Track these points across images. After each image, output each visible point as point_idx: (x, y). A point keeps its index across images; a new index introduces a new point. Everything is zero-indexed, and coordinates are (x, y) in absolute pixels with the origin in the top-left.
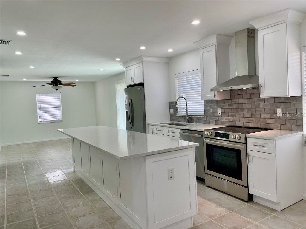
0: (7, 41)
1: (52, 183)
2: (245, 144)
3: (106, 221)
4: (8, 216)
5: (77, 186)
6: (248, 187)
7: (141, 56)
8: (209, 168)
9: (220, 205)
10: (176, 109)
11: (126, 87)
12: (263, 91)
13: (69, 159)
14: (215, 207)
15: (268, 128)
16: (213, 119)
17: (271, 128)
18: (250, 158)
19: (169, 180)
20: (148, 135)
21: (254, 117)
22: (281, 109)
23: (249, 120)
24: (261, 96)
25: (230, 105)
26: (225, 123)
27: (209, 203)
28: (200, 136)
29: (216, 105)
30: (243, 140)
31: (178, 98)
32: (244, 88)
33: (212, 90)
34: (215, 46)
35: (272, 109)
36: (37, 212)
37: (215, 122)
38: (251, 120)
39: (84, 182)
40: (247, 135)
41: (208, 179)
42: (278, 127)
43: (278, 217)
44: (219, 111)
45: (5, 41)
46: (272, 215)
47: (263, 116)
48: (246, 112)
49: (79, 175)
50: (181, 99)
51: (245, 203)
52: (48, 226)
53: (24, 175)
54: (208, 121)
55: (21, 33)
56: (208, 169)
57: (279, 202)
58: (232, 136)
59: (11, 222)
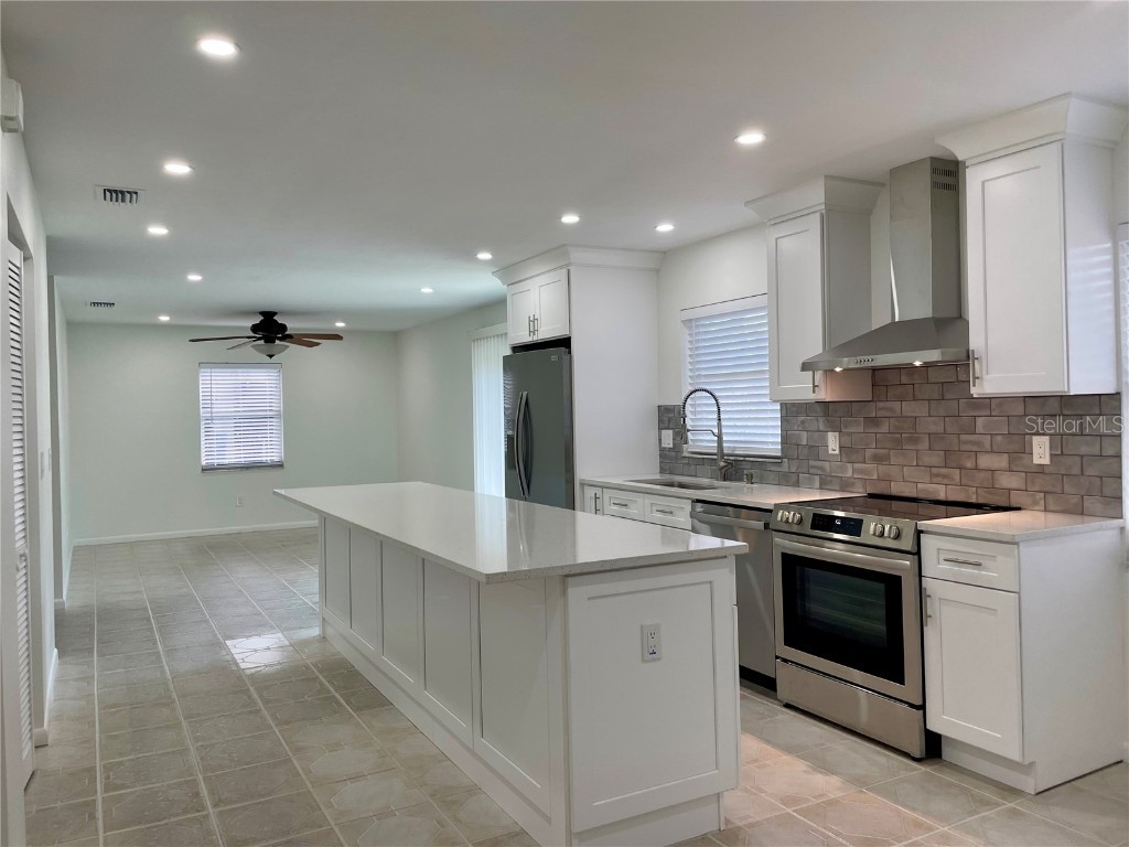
0: (129, 192)
1: (248, 672)
2: (916, 557)
3: (432, 796)
4: (107, 768)
5: (332, 684)
6: (922, 707)
7: (565, 245)
8: (790, 640)
9: (824, 767)
10: (681, 433)
11: (509, 352)
12: (981, 370)
13: (305, 595)
14: (805, 772)
15: (1004, 504)
16: (811, 471)
17: (1014, 505)
18: (932, 607)
19: (643, 661)
20: (579, 515)
21: (954, 465)
22: (1047, 437)
23: (937, 475)
24: (975, 391)
25: (873, 421)
26: (853, 485)
27: (786, 758)
28: (760, 525)
29: (821, 420)
30: (907, 543)
31: (687, 392)
32: (917, 363)
33: (805, 367)
34: (818, 215)
35: (1016, 438)
36: (202, 759)
37: (817, 478)
38: (944, 476)
39: (358, 673)
40: (924, 524)
41: (785, 677)
42: (1035, 503)
43: (1022, 814)
44: (833, 443)
45: (122, 193)
46: (1003, 807)
47: (985, 461)
48: (925, 445)
49: (341, 648)
50: (700, 398)
51: (914, 764)
52: (238, 805)
53: (155, 643)
54: (794, 477)
55: (177, 168)
56: (788, 642)
57: (1032, 764)
58: (872, 527)
59: (117, 788)
